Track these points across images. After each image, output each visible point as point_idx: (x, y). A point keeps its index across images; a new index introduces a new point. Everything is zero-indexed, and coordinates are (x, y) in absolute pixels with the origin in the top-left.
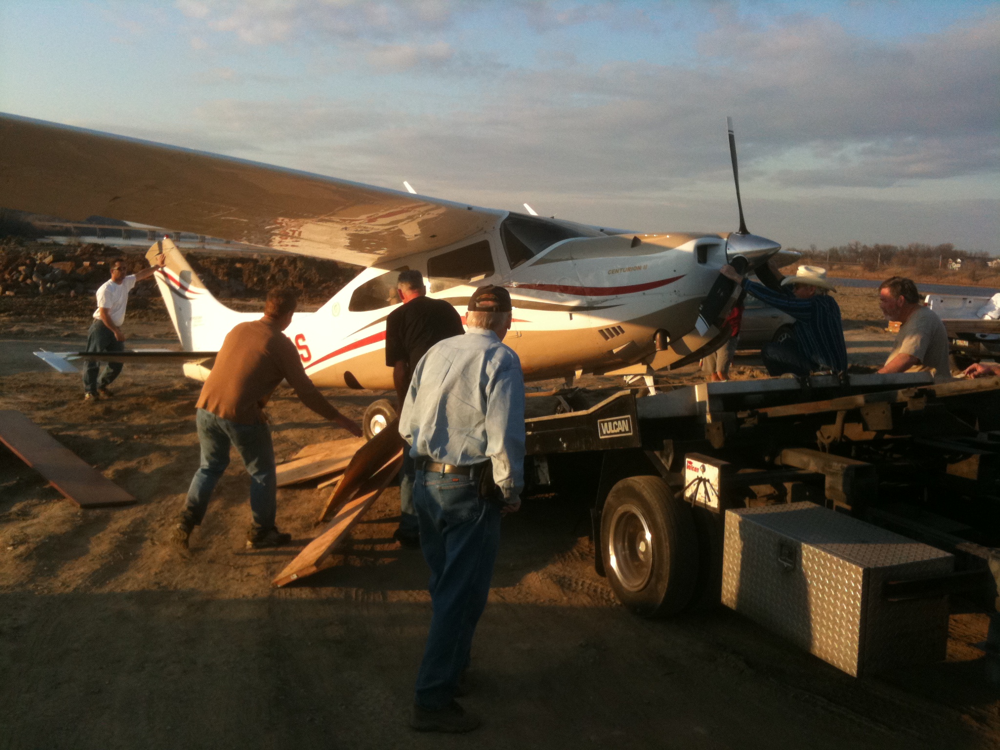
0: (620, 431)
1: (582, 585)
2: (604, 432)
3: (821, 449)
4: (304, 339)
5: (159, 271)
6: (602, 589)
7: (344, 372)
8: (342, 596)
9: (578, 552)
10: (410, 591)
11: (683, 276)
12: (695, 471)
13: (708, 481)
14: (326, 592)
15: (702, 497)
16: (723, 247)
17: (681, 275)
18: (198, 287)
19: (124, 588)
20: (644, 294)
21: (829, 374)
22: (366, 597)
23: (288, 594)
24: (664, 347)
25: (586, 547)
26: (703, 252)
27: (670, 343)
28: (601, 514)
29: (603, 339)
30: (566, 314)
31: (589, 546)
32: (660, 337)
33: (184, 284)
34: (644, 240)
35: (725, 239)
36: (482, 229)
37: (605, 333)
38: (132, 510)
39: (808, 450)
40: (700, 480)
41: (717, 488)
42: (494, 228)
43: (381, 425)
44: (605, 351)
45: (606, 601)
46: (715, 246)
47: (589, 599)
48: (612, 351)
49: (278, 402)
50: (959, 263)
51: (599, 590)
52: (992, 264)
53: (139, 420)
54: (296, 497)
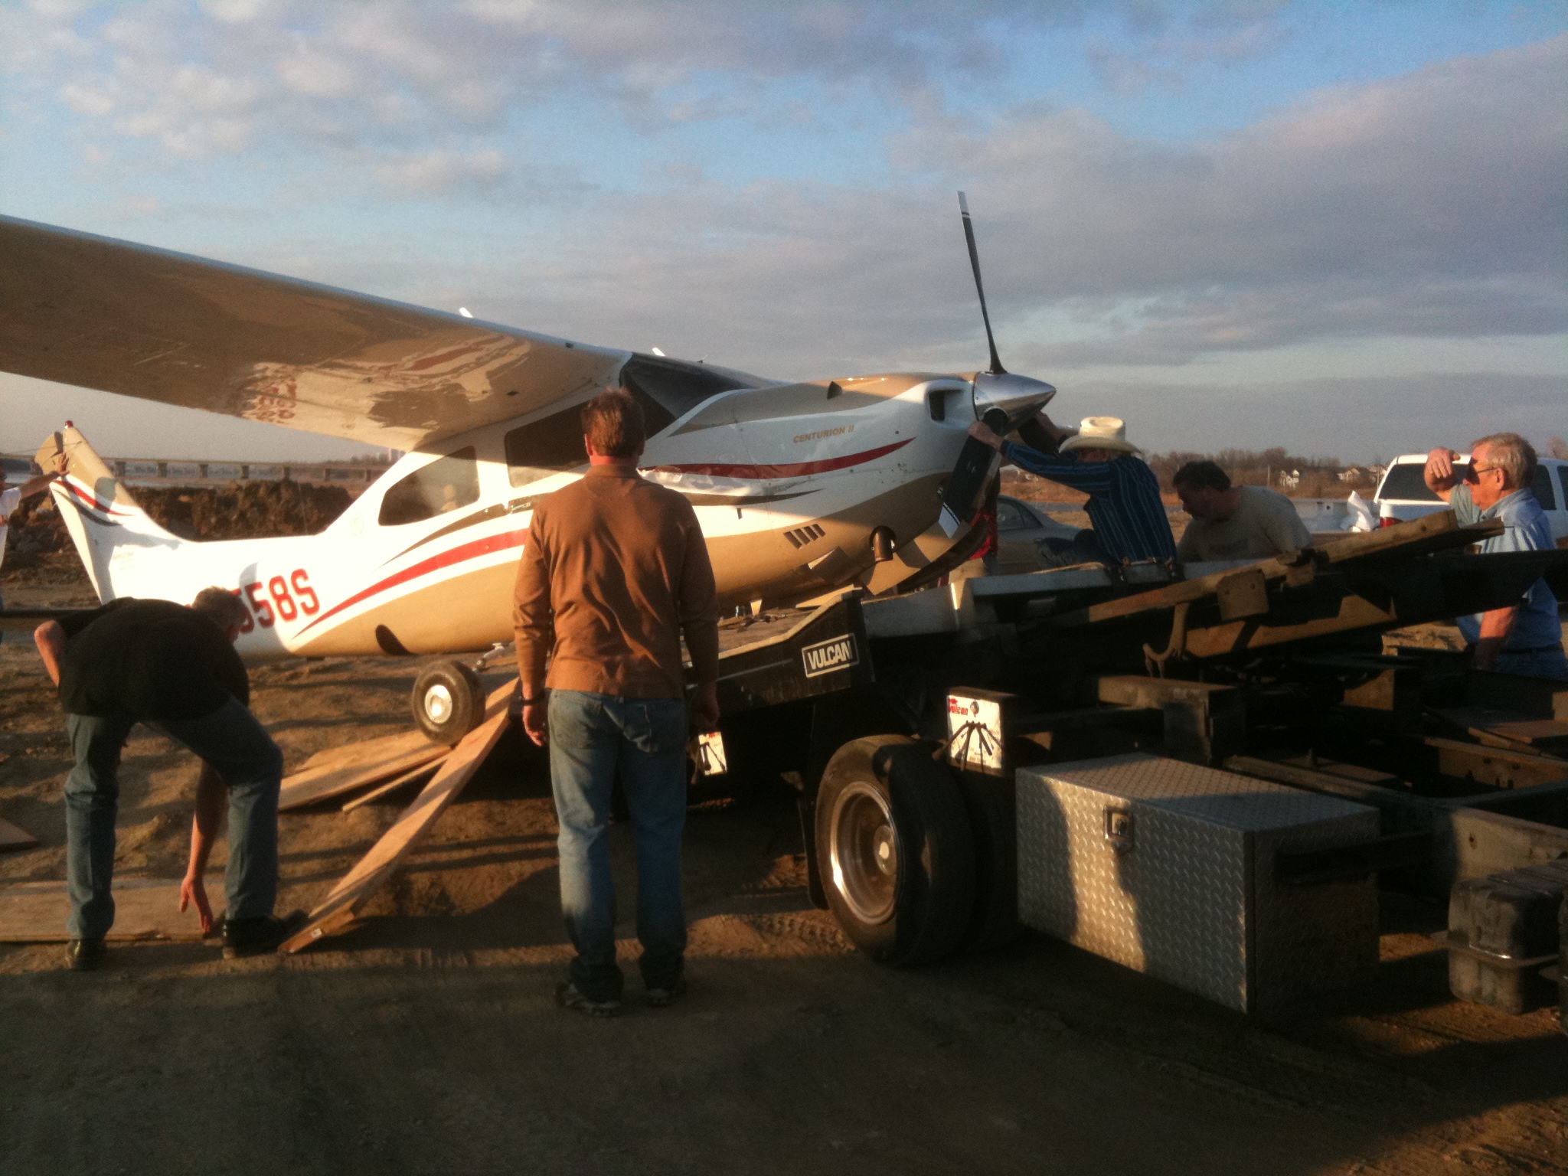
0: (840, 660)
1: (791, 925)
2: (814, 667)
3: (1151, 673)
4: (306, 578)
5: (59, 482)
6: (823, 930)
7: (376, 626)
8: (400, 961)
9: (779, 878)
10: (513, 950)
11: (911, 440)
12: (962, 713)
13: (984, 726)
14: (372, 957)
15: (976, 754)
16: (968, 394)
17: (909, 438)
18: (124, 504)
19: (27, 968)
20: (852, 471)
21: (1153, 563)
22: (439, 961)
23: (308, 963)
24: (888, 555)
25: (790, 871)
26: (939, 401)
27: (896, 550)
28: (815, 805)
29: (792, 547)
30: (730, 511)
31: (794, 871)
32: (880, 539)
33: (103, 501)
34: (846, 388)
35: (971, 382)
36: (590, 381)
37: (794, 537)
38: (32, 857)
39: (1134, 677)
40: (971, 726)
41: (998, 736)
42: (609, 378)
43: (442, 702)
44: (796, 565)
45: (832, 946)
46: (955, 392)
47: (804, 945)
48: (806, 566)
49: (266, 692)
50: (1296, 477)
51: (818, 931)
52: (1345, 476)
53: (33, 726)
54: (307, 826)
